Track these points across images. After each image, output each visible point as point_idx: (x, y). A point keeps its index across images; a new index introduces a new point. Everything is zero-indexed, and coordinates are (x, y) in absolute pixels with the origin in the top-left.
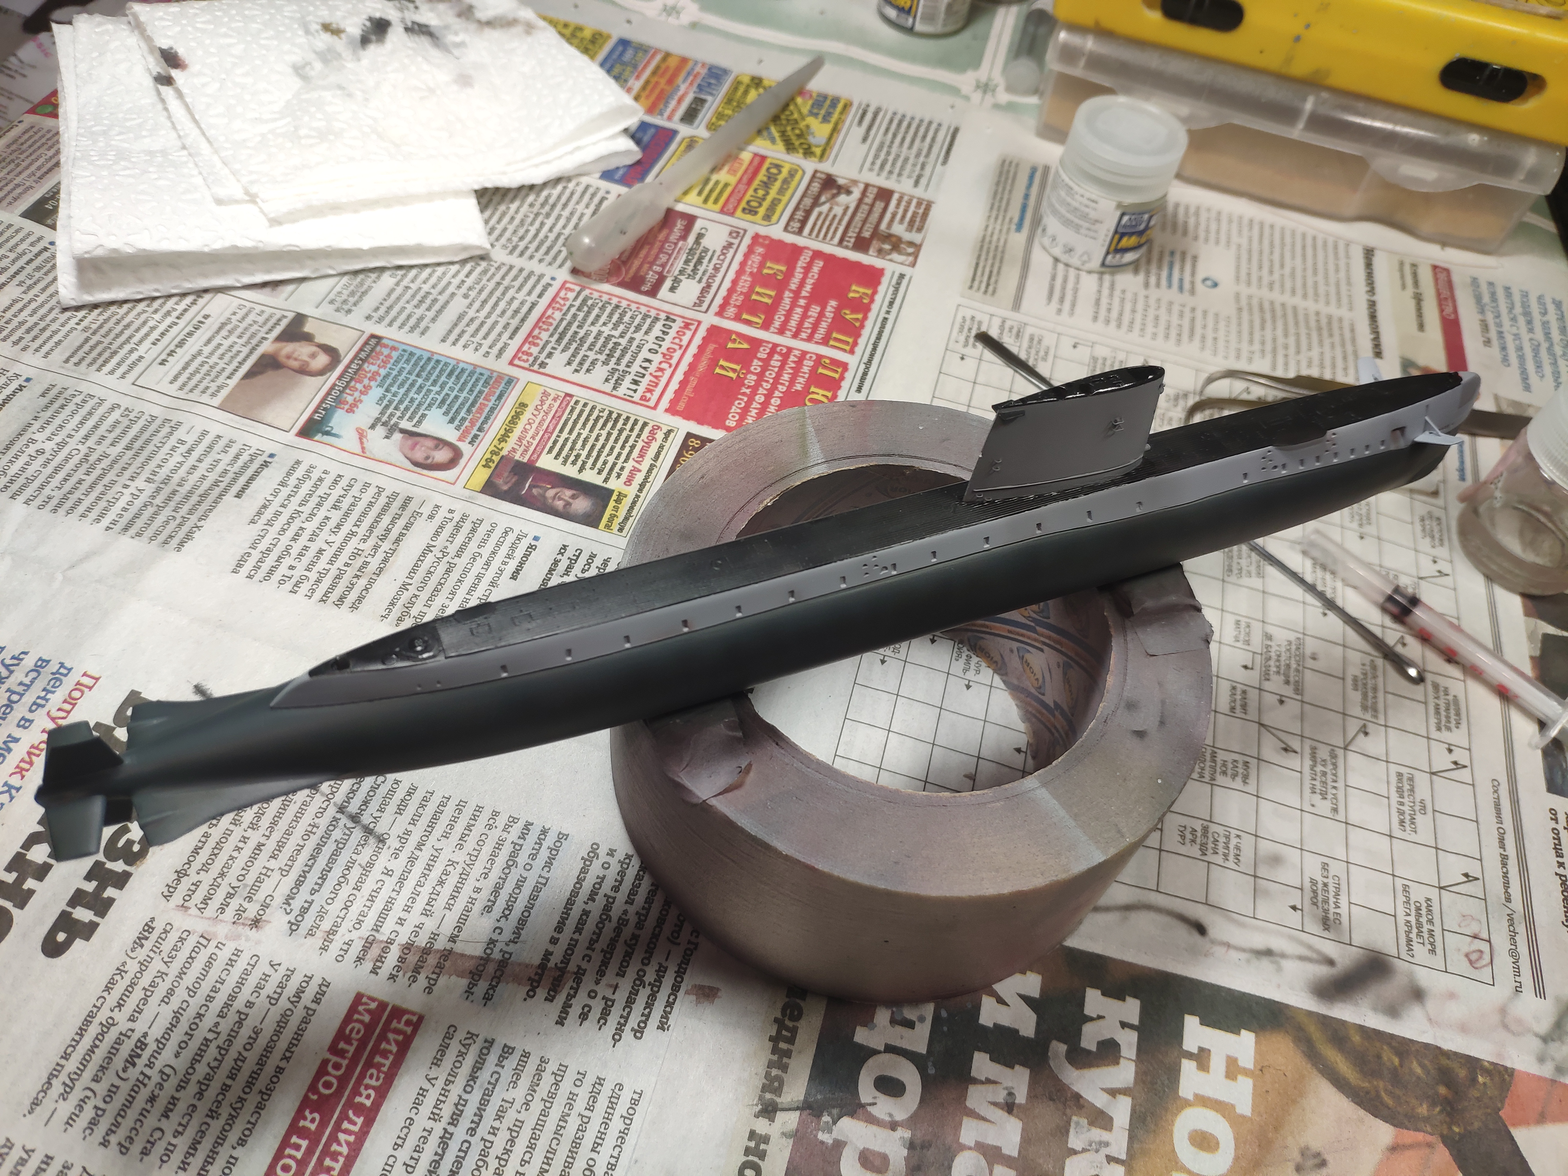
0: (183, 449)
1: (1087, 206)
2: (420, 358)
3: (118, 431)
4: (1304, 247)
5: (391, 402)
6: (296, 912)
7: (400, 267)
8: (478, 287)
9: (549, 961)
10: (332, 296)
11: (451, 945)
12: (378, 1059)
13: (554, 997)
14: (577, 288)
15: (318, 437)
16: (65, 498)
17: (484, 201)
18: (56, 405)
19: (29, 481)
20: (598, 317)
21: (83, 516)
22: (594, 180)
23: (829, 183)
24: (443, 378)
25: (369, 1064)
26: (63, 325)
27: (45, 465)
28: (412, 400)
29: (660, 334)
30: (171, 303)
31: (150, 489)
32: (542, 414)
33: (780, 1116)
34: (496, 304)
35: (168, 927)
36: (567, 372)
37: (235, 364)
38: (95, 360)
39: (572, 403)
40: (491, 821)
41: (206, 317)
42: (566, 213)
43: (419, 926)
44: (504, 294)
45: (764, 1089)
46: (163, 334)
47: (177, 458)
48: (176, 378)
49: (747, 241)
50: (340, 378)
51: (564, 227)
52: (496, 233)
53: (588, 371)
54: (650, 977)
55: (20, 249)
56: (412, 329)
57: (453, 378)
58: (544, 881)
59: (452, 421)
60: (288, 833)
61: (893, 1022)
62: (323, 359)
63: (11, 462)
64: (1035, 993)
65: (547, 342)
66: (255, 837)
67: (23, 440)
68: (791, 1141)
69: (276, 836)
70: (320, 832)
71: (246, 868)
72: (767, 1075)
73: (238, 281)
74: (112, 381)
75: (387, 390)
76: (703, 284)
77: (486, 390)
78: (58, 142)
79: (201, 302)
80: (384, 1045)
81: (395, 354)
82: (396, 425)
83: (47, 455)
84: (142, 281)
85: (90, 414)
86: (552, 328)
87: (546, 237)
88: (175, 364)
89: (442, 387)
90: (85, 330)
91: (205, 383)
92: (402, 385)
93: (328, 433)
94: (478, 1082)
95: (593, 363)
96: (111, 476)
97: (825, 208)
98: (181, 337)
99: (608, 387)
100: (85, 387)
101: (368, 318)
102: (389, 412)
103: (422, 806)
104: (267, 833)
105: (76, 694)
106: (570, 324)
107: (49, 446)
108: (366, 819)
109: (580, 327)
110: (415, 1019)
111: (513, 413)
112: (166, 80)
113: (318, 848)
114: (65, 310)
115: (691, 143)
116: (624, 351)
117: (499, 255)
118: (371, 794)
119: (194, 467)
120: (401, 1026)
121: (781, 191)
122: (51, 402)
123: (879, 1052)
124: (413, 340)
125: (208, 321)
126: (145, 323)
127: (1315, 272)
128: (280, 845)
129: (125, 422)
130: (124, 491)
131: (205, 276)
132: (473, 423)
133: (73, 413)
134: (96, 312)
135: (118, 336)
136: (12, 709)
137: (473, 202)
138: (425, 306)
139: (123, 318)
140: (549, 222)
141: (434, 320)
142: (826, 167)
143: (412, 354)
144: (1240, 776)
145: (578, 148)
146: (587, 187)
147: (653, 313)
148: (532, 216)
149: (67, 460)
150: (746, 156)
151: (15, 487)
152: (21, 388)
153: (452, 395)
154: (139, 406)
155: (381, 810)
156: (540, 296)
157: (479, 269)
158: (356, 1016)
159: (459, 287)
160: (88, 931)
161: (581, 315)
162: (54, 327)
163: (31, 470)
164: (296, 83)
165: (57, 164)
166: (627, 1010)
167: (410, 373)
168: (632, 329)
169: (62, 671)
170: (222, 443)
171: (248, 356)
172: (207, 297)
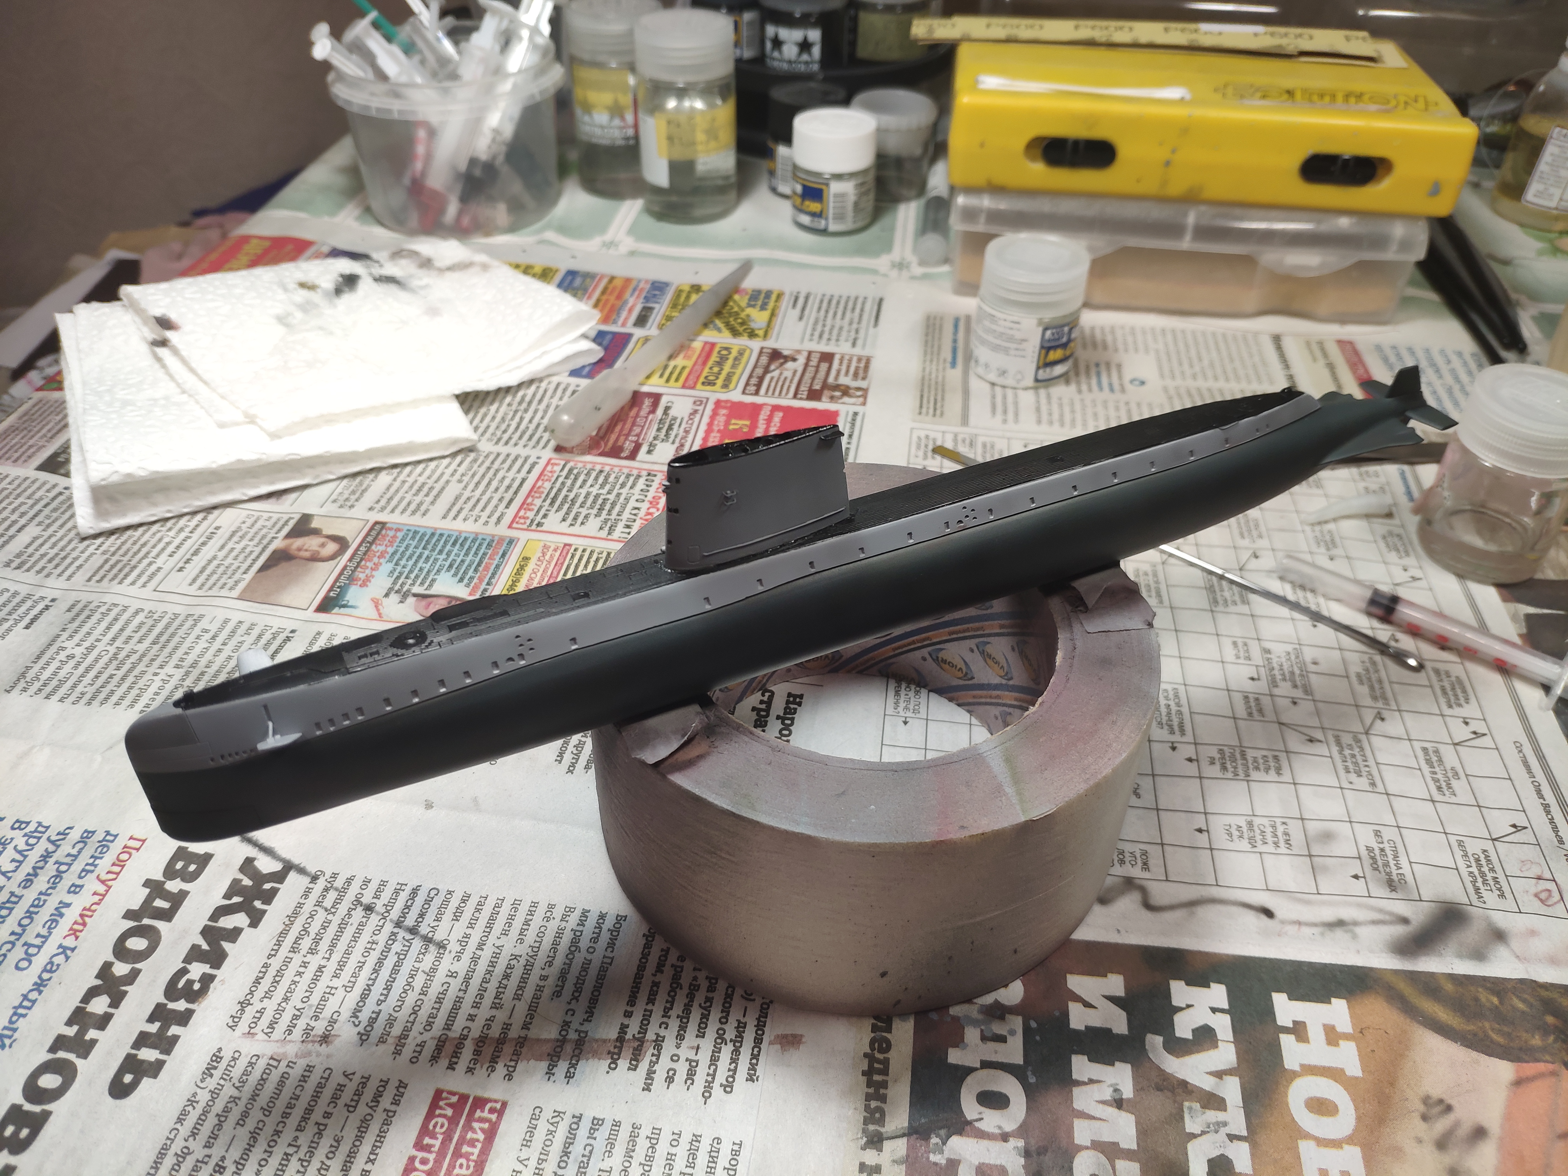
0: (208, 636)
1: (1011, 329)
2: (424, 535)
3: (143, 630)
4: (1216, 343)
5: (401, 573)
6: (364, 1023)
7: (395, 466)
8: (471, 473)
9: (626, 1033)
10: (334, 497)
11: (525, 1032)
12: (465, 1149)
13: (636, 1066)
14: (563, 463)
15: (336, 610)
16: (98, 691)
17: (467, 405)
18: (82, 617)
19: (61, 683)
20: (585, 481)
21: (117, 704)
22: (564, 378)
23: (775, 355)
24: (448, 547)
25: (457, 1154)
26: (82, 552)
27: (76, 667)
28: (421, 569)
29: (644, 487)
30: (183, 522)
31: (179, 674)
32: (545, 563)
33: (887, 1145)
34: (489, 483)
35: (237, 1055)
36: (564, 527)
37: (249, 561)
38: (116, 576)
39: (572, 551)
40: (548, 914)
41: (217, 528)
42: (542, 407)
43: (491, 1019)
44: (495, 475)
45: (866, 1122)
46: (178, 547)
47: (203, 644)
48: (194, 581)
49: (710, 406)
50: (350, 560)
51: (542, 418)
52: (481, 430)
53: (582, 523)
54: (730, 1034)
55: (37, 496)
56: (414, 513)
57: (458, 546)
58: (609, 961)
59: (461, 580)
60: (348, 953)
61: (984, 1038)
62: (332, 547)
63: (43, 668)
64: (1120, 992)
65: (541, 507)
66: (315, 961)
67: (53, 649)
68: (903, 1167)
69: (336, 957)
70: (380, 947)
71: (310, 990)
72: (867, 1108)
73: (244, 494)
74: (134, 591)
75: (396, 564)
76: (677, 444)
77: (490, 552)
78: (65, 408)
79: (211, 517)
80: (470, 1135)
81: (400, 535)
82: (409, 591)
83: (77, 659)
84: (155, 505)
85: (116, 619)
86: (543, 496)
87: (527, 428)
88: (192, 569)
89: (448, 555)
90: (104, 553)
91: (223, 581)
92: (410, 558)
93: (344, 606)
94: (572, 1156)
95: (586, 517)
96: (141, 668)
97: (776, 374)
98: (196, 547)
99: (604, 533)
100: (109, 599)
101: (371, 509)
102: (400, 582)
103: (478, 910)
104: (327, 956)
105: (124, 857)
106: (560, 490)
107: (79, 651)
108: (424, 929)
109: (569, 491)
110: (498, 1106)
111: (518, 566)
112: (163, 343)
113: (380, 962)
114: (84, 539)
115: (647, 340)
116: (614, 504)
117: (485, 446)
118: (426, 906)
119: (220, 650)
120: (486, 1114)
121: (734, 366)
122: (78, 615)
123: (976, 1069)
124: (416, 520)
125: (219, 532)
126: (160, 540)
127: (1232, 360)
128: (341, 965)
129: (150, 622)
130: (155, 678)
131: (212, 493)
132: (481, 580)
133: (99, 621)
134: (113, 537)
135: (135, 554)
136: (61, 878)
137: (455, 406)
138: (422, 494)
139: (139, 539)
140: (528, 416)
141: (433, 503)
142: (771, 343)
143: (416, 532)
144: (1273, 769)
145: (544, 353)
146: (558, 385)
147: (635, 472)
148: (511, 414)
149: (96, 660)
150: (697, 345)
151: (49, 689)
152: (47, 608)
153: (459, 560)
154: (160, 608)
155: (437, 920)
156: (529, 472)
157: (469, 459)
158: (438, 1112)
159: (452, 475)
160: (155, 1069)
161: (569, 482)
162: (74, 554)
163: (62, 674)
164: (281, 330)
165: (66, 426)
166: (713, 1067)
167: (416, 547)
168: (618, 486)
169: (109, 837)
170: (244, 627)
171: (261, 554)
172: (216, 512)
